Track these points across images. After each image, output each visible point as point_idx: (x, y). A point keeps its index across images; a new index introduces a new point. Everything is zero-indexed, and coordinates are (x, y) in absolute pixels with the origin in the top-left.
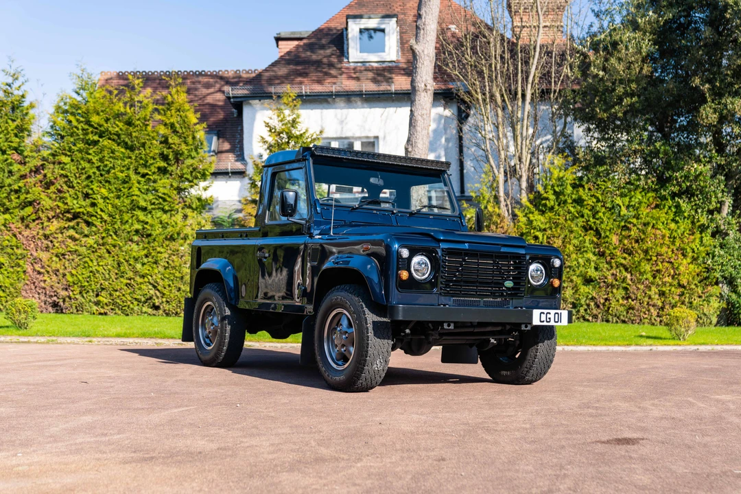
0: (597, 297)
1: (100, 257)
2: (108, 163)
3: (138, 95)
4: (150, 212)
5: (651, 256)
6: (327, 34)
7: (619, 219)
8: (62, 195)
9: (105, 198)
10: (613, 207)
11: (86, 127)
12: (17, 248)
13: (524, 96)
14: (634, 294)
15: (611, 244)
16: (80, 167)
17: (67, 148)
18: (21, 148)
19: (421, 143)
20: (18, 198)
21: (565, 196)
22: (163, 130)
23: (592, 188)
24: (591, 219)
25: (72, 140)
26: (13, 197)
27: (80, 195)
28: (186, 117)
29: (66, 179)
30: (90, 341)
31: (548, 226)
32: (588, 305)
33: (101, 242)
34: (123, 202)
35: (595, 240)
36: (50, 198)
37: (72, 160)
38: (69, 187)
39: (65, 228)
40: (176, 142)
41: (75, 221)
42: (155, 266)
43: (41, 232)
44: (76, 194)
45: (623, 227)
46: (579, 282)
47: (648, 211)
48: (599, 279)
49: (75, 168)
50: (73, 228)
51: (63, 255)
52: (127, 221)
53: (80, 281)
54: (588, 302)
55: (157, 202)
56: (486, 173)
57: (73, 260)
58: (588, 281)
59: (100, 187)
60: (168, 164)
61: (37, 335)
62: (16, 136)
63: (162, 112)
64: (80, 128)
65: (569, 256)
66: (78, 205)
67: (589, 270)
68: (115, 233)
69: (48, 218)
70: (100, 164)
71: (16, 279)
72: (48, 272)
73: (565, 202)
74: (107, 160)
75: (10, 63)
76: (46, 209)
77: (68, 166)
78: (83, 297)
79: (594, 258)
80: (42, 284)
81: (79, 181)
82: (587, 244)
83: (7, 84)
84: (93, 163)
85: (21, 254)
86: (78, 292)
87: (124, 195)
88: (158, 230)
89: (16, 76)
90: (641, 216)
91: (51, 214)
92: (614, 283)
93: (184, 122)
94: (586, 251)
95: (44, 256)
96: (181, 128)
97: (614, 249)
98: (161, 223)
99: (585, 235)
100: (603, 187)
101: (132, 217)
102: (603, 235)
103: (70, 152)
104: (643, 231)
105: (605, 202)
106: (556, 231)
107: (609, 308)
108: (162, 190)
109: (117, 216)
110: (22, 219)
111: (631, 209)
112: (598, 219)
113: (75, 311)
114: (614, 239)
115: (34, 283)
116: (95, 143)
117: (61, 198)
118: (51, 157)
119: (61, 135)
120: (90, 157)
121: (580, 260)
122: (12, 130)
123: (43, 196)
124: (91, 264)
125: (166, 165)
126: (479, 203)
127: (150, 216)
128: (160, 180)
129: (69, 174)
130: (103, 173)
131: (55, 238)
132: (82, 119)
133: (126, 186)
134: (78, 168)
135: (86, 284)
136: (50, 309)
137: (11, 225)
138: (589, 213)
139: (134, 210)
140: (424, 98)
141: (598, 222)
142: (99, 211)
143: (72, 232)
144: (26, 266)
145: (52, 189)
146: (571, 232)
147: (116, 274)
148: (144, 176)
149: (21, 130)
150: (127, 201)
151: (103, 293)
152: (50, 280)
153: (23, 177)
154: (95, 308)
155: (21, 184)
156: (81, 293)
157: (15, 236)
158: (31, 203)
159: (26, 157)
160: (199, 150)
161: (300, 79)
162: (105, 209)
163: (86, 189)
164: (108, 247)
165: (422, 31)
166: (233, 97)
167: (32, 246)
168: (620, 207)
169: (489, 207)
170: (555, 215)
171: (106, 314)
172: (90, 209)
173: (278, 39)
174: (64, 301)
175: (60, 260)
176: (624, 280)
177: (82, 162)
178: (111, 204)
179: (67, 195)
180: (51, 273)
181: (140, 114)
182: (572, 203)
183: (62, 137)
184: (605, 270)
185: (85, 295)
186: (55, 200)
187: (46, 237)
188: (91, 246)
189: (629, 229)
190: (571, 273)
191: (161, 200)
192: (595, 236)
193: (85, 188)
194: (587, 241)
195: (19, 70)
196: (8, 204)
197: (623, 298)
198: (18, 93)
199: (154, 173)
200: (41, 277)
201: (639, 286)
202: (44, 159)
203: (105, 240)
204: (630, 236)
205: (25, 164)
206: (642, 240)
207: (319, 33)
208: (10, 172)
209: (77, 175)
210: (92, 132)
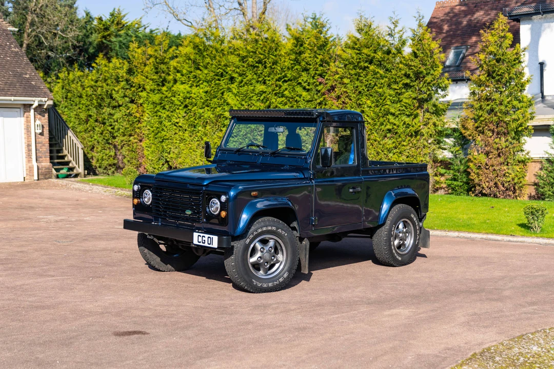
4: (397, 116)
8: (345, 105)
9: (369, 107)
16: (355, 86)
17: (348, 73)
18: (324, 74)
25: (351, 67)
27: (355, 105)
29: (347, 94)
34: (381, 110)
37: (351, 81)
38: (349, 99)
42: (400, 155)
44: (353, 105)
49: (352, 86)
52: (383, 123)
55: (401, 109)
59: (367, 100)
60: (411, 81)
62: (321, 65)
68: (376, 131)
70: (367, 83)
74: (371, 80)
77: (348, 86)
81: (355, 96)
84: (363, 82)
87: (380, 105)
88: (401, 130)
98: (405, 124)
101: (386, 120)
103: (350, 75)
108: (405, 100)
109: (377, 120)
116: (365, 68)
118: (340, 80)
120: (361, 78)
122: (319, 62)
127: (397, 119)
128: (405, 92)
129: (349, 91)
130: (369, 89)
133: (382, 98)
134: (354, 87)
139: (388, 115)
145: (340, 101)
148: (394, 90)
149: (324, 62)
150: (383, 109)
153: (324, 94)
155: (322, 99)
159: (326, 80)
162: (369, 115)
177: (356, 82)
178: (373, 111)
179: (348, 105)
191: (404, 108)
193: (358, 100)
198: (324, 37)
199: (401, 88)
202: (336, 81)
205: (326, 84)
208: (317, 90)
209: (353, 91)
210: (363, 61)
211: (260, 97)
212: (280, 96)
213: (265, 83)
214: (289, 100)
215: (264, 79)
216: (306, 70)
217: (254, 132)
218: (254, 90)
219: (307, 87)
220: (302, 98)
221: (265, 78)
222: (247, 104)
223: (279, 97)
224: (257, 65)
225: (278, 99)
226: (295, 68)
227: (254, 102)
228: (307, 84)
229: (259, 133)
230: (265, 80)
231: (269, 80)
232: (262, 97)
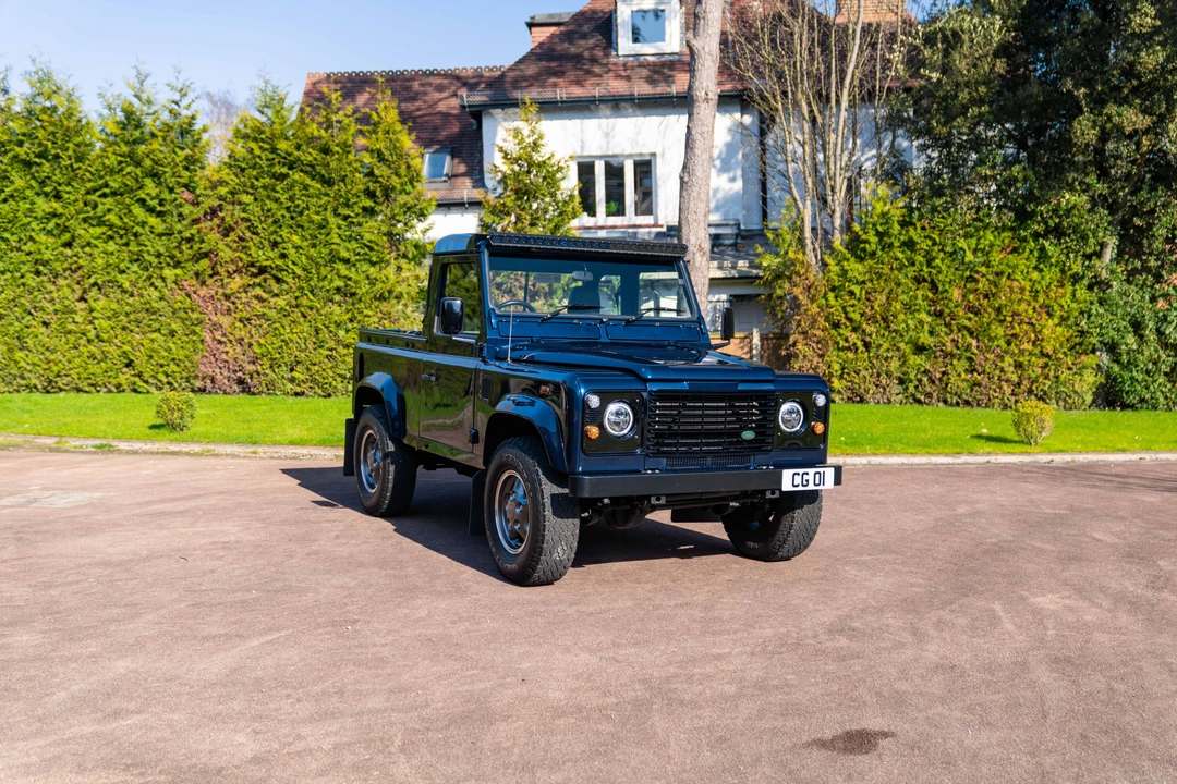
0: (931, 370)
1: (293, 322)
2: (300, 202)
3: (336, 113)
4: (354, 265)
5: (1005, 316)
6: (591, 19)
7: (962, 268)
8: (244, 244)
9: (298, 248)
10: (955, 252)
11: (271, 156)
12: (193, 311)
13: (838, 102)
14: (980, 365)
15: (951, 300)
16: (266, 208)
17: (249, 184)
18: (192, 185)
19: (701, 170)
20: (191, 248)
21: (890, 237)
22: (367, 159)
23: (927, 226)
24: (925, 268)
25: (255, 173)
26: (184, 248)
27: (266, 243)
28: (398, 140)
29: (249, 224)
30: (254, 453)
31: (867, 277)
32: (920, 381)
33: (294, 303)
34: (321, 253)
35: (930, 295)
36: (230, 248)
37: (256, 200)
38: (254, 233)
39: (249, 285)
40: (384, 174)
41: (262, 277)
43: (221, 291)
44: (261, 243)
45: (967, 278)
46: (908, 351)
47: (1001, 256)
48: (935, 346)
49: (259, 209)
50: (260, 285)
51: (248, 319)
52: (326, 277)
53: (269, 352)
54: (919, 376)
55: (362, 252)
56: (788, 208)
57: (260, 326)
58: (920, 349)
59: (291, 234)
60: (375, 202)
61: (193, 441)
62: (186, 168)
63: (367, 134)
64: (263, 157)
65: (895, 316)
66: (265, 256)
67: (921, 335)
68: (312, 292)
69: (228, 272)
70: (290, 204)
71: (191, 349)
72: (231, 341)
73: (891, 246)
74: (298, 199)
75: (176, 74)
76: (226, 262)
77: (250, 207)
78: (274, 372)
79: (929, 319)
80: (224, 357)
81: (265, 226)
82: (920, 301)
83: (173, 102)
84: (282, 203)
85: (197, 319)
86: (268, 366)
87: (321, 243)
88: (364, 288)
89: (184, 91)
90: (993, 263)
91: (232, 268)
92: (955, 351)
93: (395, 148)
94: (918, 310)
95: (225, 321)
96: (391, 154)
97: (956, 307)
98: (368, 277)
99: (917, 289)
100: (942, 226)
101: (332, 271)
102: (940, 288)
103: (252, 188)
104: (995, 283)
105: (944, 245)
106: (879, 284)
107: (947, 385)
108: (368, 236)
109: (313, 271)
110: (197, 274)
111: (979, 254)
112: (934, 268)
113: (265, 390)
114: (956, 294)
115: (214, 355)
116: (283, 177)
117: (244, 248)
118: (229, 196)
119: (240, 167)
120: (277, 195)
121: (910, 322)
122: (181, 162)
123: (221, 246)
124: (282, 331)
125: (373, 204)
126: (778, 246)
127: (353, 269)
128: (367, 222)
129: (252, 218)
130: (295, 215)
131: (237, 298)
132: (266, 146)
133: (323, 231)
134: (262, 210)
135: (278, 356)
136: (236, 387)
137: (185, 284)
138: (922, 259)
139: (334, 262)
140: (705, 110)
141: (934, 271)
142: (290, 264)
143: (258, 291)
144: (204, 334)
145: (233, 236)
146: (898, 285)
147: (315, 343)
148: (346, 218)
149: (191, 163)
150: (325, 251)
151: (299, 368)
152: (233, 351)
153: (196, 221)
154: (289, 386)
155: (194, 231)
156: (271, 367)
157: (189, 296)
158: (206, 255)
159: (199, 196)
160: (415, 184)
161: (553, 80)
162: (297, 261)
163: (274, 236)
164: (303, 310)
165: (702, 22)
166: (470, 106)
167: (210, 308)
168: (965, 251)
169: (790, 252)
170: (877, 263)
171: (302, 394)
172: (280, 262)
173: (531, 25)
174: (251, 378)
175: (245, 326)
176: (969, 346)
177: (268, 202)
178: (305, 254)
179: (251, 243)
180: (234, 343)
181: (339, 137)
182: (900, 247)
183: (243, 170)
184: (942, 334)
185: (276, 370)
186: (236, 251)
187: (227, 297)
188: (282, 309)
189: (976, 281)
190: (898, 338)
191: (366, 249)
192: (930, 290)
193: (272, 234)
194: (920, 297)
195: (188, 83)
196: (178, 255)
197: (966, 371)
198: (185, 113)
199: (357, 215)
200: (222, 348)
201: (988, 356)
202: (221, 198)
203: (299, 301)
204: (977, 290)
205: (198, 204)
206: (993, 295)
207: (581, 18)
208: (180, 215)
209: (262, 218)
210: (279, 163)
211: (47, 223)
212: (94, 223)
213: (58, 197)
214: (117, 232)
215: (55, 188)
216: (155, 175)
217: (36, 293)
218: (31, 210)
219: (159, 208)
220: (147, 228)
221: (59, 188)
222: (15, 238)
223: (93, 226)
224: (37, 160)
225: (91, 230)
226: (128, 169)
227: (33, 234)
228: (156, 201)
229: (46, 296)
230: (58, 192)
231: (69, 193)
232: (51, 226)
